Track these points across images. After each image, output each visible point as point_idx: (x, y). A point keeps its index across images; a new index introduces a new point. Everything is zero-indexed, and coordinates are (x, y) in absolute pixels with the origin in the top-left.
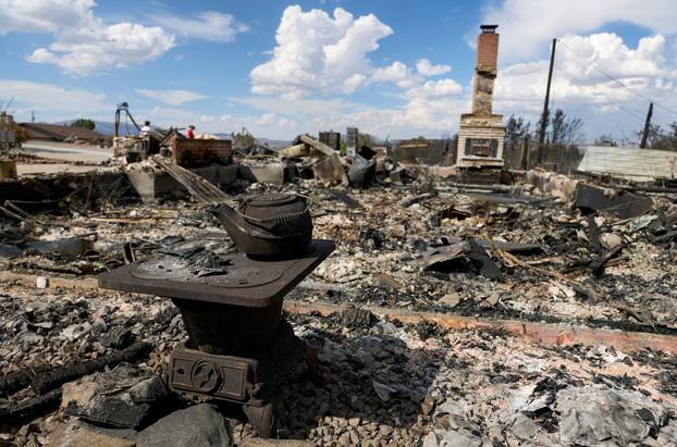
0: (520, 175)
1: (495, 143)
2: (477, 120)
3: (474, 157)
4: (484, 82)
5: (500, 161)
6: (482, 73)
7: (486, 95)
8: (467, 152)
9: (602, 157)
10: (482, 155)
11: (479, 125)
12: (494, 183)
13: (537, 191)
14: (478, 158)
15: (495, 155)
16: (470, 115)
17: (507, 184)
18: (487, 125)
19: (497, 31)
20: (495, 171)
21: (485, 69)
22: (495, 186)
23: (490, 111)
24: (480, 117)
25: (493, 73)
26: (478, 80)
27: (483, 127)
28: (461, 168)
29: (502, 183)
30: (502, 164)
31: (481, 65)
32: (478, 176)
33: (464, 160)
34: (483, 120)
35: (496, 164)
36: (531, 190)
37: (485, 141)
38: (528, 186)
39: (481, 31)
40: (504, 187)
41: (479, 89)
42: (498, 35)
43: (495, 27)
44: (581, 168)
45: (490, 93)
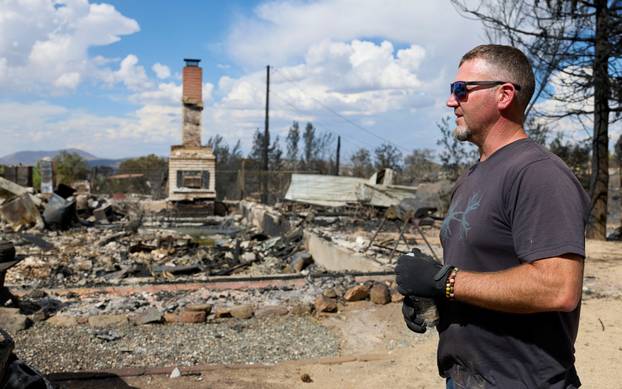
0: (234, 205)
1: (206, 174)
2: (187, 151)
3: (186, 190)
4: (191, 113)
5: (212, 193)
6: (188, 106)
7: (194, 127)
8: (179, 184)
9: (305, 185)
10: (195, 187)
11: (189, 157)
12: (208, 215)
13: (244, 221)
14: (190, 190)
15: (207, 187)
16: (179, 147)
17: (222, 215)
18: (197, 156)
19: (200, 65)
20: (208, 203)
21: (190, 101)
22: (209, 218)
23: (199, 142)
24: (190, 148)
25: (200, 105)
26: (186, 112)
27: (194, 158)
28: (174, 202)
29: (216, 214)
30: (214, 196)
31: (186, 98)
32: (192, 209)
33: (176, 193)
34: (193, 152)
35: (208, 196)
36: (240, 220)
37: (196, 172)
38: (237, 217)
39: (184, 64)
40: (218, 219)
41: (186, 121)
42: (200, 69)
43: (198, 61)
44: (288, 196)
45: (198, 124)
